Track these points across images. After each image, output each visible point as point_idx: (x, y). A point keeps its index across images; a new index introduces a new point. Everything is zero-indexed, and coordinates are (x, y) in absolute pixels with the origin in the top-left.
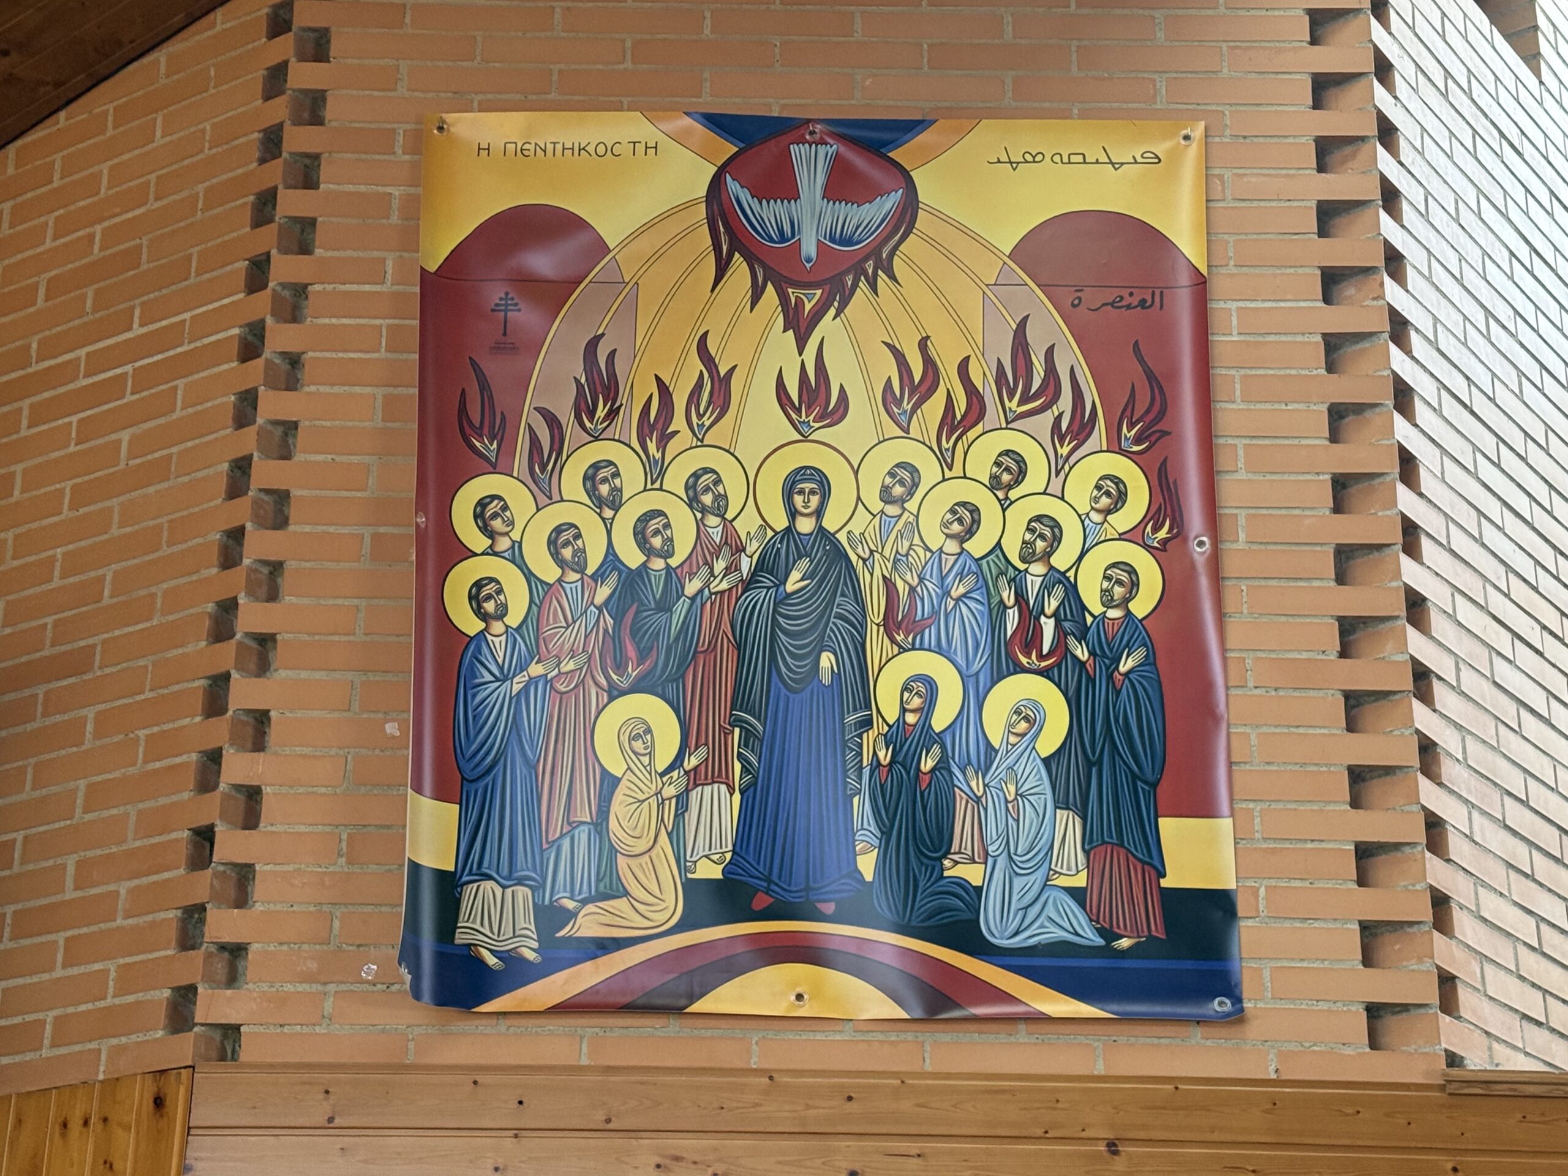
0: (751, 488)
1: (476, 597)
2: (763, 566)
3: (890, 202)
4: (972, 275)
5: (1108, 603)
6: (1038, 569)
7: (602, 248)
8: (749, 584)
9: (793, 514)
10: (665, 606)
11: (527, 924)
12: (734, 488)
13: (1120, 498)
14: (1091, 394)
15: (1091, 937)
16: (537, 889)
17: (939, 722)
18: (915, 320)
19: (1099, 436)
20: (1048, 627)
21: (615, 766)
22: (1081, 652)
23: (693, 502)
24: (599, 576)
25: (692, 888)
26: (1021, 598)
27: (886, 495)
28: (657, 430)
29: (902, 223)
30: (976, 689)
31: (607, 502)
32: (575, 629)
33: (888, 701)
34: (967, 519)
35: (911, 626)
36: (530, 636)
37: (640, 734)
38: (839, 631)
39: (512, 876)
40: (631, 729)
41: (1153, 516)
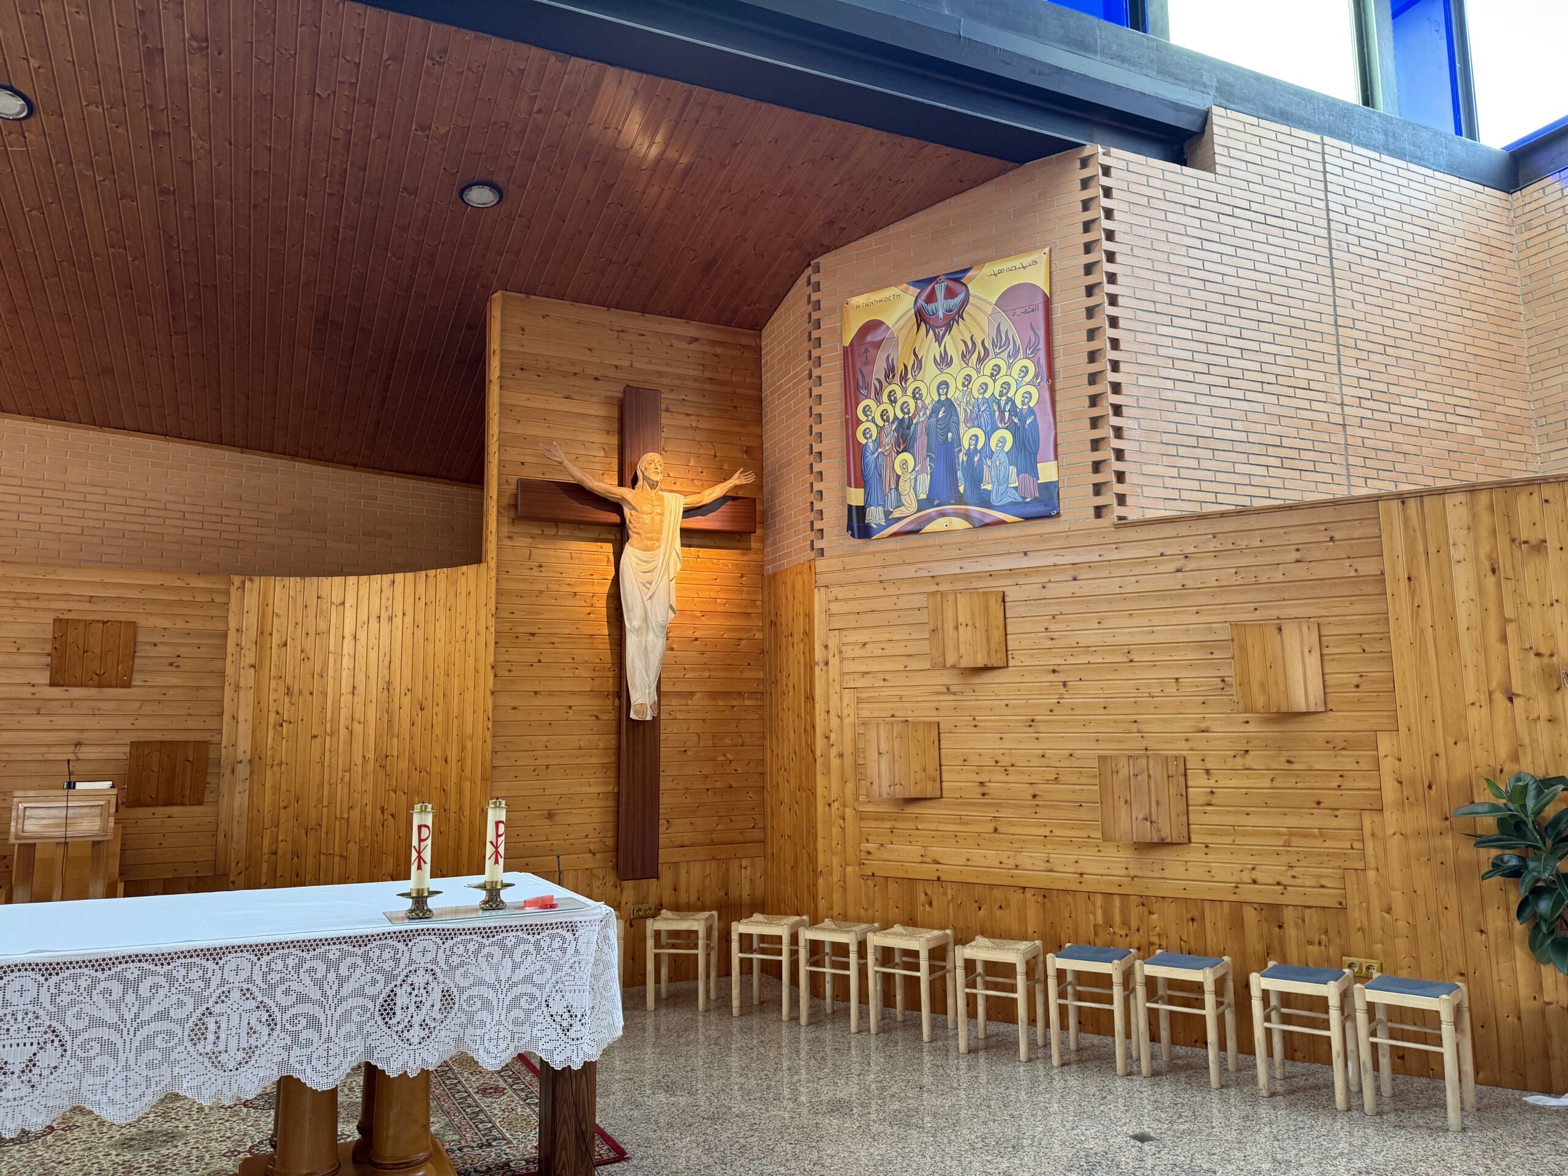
0: (928, 389)
1: (864, 434)
2: (933, 412)
3: (961, 297)
4: (985, 313)
5: (1023, 404)
6: (1004, 398)
7: (888, 328)
8: (930, 417)
9: (939, 395)
10: (909, 428)
11: (882, 516)
12: (924, 391)
13: (1027, 372)
14: (1018, 342)
16: (883, 507)
17: (979, 447)
18: (970, 331)
19: (1021, 355)
20: (1007, 414)
21: (899, 473)
22: (1016, 420)
23: (914, 397)
24: (893, 422)
25: (919, 501)
26: (999, 407)
27: (964, 385)
28: (904, 378)
29: (965, 302)
30: (988, 437)
31: (893, 402)
32: (889, 440)
33: (965, 443)
34: (984, 387)
35: (970, 422)
36: (878, 442)
37: (905, 463)
38: (953, 426)
39: (878, 506)
40: (902, 462)
41: (1035, 376)
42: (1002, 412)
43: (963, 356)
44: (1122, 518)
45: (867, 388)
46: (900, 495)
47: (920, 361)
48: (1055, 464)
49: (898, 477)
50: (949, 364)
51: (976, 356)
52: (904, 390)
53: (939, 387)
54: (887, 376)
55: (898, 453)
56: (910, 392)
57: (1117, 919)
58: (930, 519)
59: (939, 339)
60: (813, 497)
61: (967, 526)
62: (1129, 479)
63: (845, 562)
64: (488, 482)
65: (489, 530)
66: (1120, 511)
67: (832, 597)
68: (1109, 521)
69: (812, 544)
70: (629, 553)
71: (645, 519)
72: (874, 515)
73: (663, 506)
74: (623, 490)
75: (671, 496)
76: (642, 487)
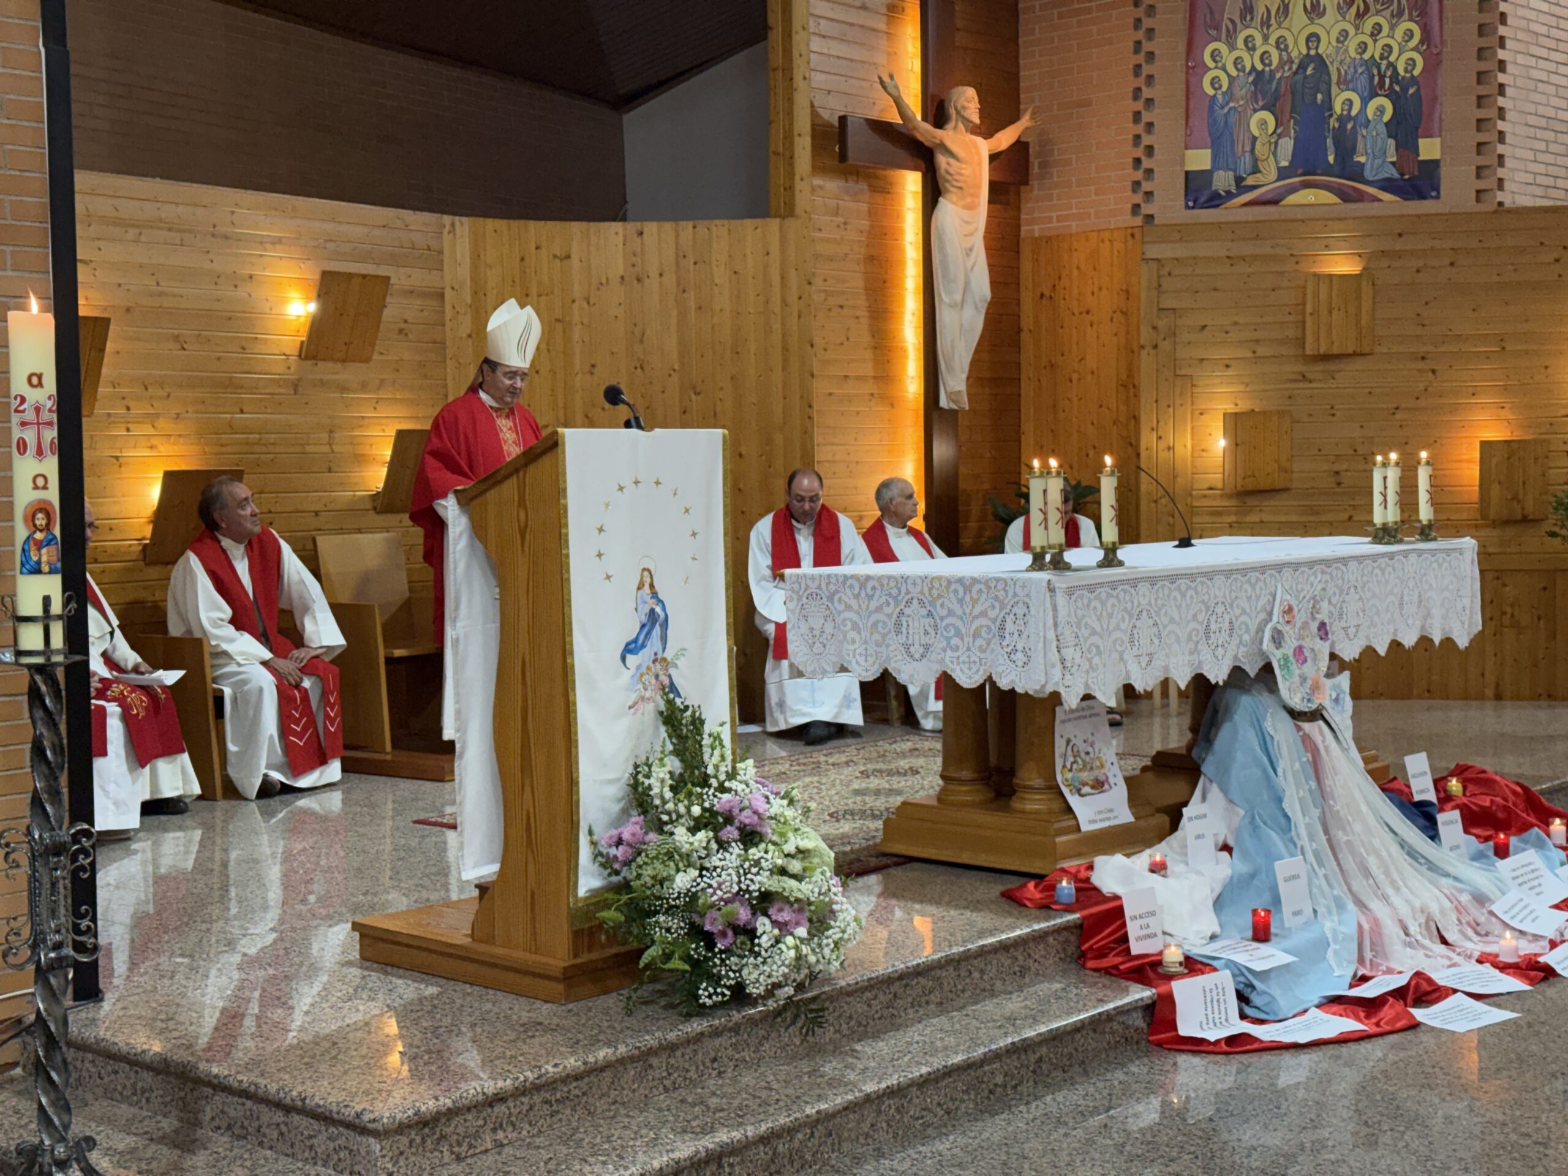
1: (1212, 84)
2: (1300, 67)
6: (1385, 62)
8: (1296, 73)
9: (1309, 48)
10: (1270, 82)
11: (1233, 182)
12: (1290, 42)
13: (1411, 37)
14: (1404, 1)
15: (1396, 175)
16: (1235, 171)
17: (1354, 112)
20: (1387, 81)
21: (1256, 133)
22: (1397, 88)
23: (1278, 47)
25: (1280, 170)
26: (1379, 72)
28: (1266, 23)
30: (1365, 102)
31: (1251, 49)
32: (1243, 91)
33: (1337, 108)
34: (1363, 47)
35: (1345, 83)
36: (1229, 94)
37: (1263, 123)
38: (1323, 86)
39: (1227, 169)
40: (1261, 122)
41: (1422, 42)
42: (1382, 77)
43: (1339, 7)
44: (1501, 204)
45: (1217, 28)
46: (1255, 160)
47: (1286, 7)
48: (1437, 140)
49: (1255, 139)
50: (1322, 14)
51: (1353, 10)
52: (1266, 38)
53: (1308, 40)
54: (1243, 17)
55: (1255, 111)
56: (1272, 40)
58: (1293, 189)
60: (1139, 153)
61: (1336, 200)
62: (1508, 163)
63: (1182, 232)
64: (790, 113)
65: (797, 177)
66: (1500, 196)
67: (1165, 272)
68: (1488, 207)
69: (1136, 208)
70: (947, 210)
71: (967, 171)
72: (1222, 181)
73: (979, 154)
74: (939, 132)
75: (979, 140)
76: (955, 128)
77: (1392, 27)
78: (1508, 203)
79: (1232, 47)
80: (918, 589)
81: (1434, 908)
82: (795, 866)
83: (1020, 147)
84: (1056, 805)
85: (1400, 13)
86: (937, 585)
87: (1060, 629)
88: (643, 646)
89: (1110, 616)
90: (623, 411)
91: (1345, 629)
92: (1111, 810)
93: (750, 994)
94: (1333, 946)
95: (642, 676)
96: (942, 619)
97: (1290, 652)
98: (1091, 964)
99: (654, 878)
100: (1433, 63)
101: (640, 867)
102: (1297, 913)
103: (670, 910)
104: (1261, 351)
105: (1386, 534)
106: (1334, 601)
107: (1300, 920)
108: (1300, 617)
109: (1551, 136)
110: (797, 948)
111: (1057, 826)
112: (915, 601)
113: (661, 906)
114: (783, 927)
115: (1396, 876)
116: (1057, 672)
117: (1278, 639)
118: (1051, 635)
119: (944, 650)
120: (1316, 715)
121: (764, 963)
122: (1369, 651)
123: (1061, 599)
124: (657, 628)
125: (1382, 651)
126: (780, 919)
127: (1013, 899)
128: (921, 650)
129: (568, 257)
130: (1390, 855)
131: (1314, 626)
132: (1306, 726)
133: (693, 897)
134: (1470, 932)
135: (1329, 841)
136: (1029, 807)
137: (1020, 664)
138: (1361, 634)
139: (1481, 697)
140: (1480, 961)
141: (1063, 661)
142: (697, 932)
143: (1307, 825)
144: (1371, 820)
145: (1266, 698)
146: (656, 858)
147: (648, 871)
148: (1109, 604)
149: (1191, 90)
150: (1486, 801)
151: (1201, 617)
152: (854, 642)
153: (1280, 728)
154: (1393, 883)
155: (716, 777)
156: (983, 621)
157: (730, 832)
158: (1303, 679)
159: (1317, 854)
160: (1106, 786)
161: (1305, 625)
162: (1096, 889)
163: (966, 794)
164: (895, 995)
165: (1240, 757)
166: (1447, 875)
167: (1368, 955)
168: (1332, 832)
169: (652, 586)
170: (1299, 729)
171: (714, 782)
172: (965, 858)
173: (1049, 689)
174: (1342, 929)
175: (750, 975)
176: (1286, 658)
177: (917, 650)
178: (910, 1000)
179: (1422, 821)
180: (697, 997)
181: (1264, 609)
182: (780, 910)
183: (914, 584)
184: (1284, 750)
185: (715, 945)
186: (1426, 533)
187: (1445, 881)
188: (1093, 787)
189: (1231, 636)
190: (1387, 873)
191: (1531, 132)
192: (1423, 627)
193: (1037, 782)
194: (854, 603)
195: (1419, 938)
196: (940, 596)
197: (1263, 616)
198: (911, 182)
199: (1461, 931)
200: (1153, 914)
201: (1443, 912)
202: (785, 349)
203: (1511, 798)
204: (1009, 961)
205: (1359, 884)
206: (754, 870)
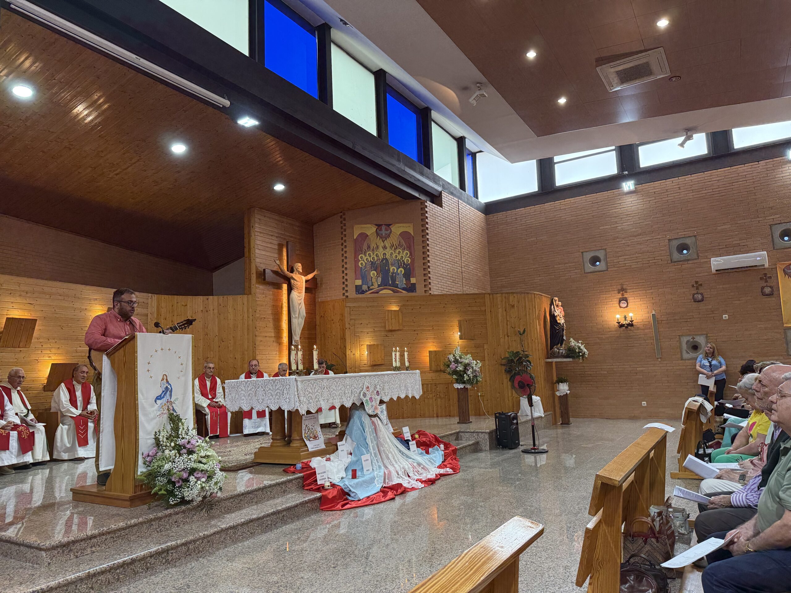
3: (389, 231)
4: (396, 237)
5: (407, 262)
6: (402, 260)
7: (367, 236)
8: (381, 262)
9: (384, 256)
10: (375, 264)
11: (367, 288)
12: (379, 255)
13: (407, 254)
14: (405, 246)
15: (406, 287)
17: (395, 272)
18: (392, 241)
19: (406, 250)
22: (405, 266)
23: (376, 256)
24: (370, 262)
25: (378, 285)
26: (400, 262)
27: (390, 255)
28: (373, 250)
29: (391, 232)
30: (397, 269)
31: (370, 256)
32: (368, 267)
33: (391, 270)
34: (396, 256)
35: (392, 265)
36: (365, 267)
37: (374, 274)
38: (388, 266)
39: (366, 285)
40: (373, 273)
41: (410, 255)
42: (401, 264)
43: (390, 247)
44: (430, 294)
45: (362, 251)
46: (372, 283)
47: (378, 247)
48: (415, 279)
49: (372, 277)
50: (386, 248)
51: (394, 248)
52: (373, 254)
53: (383, 254)
54: (368, 249)
55: (372, 271)
56: (375, 254)
57: (429, 390)
58: (382, 290)
59: (383, 241)
60: (344, 280)
61: (392, 292)
62: (432, 284)
63: (355, 300)
64: (250, 269)
65: (252, 284)
66: (430, 292)
67: (351, 310)
68: (428, 294)
69: (344, 294)
70: (294, 294)
71: (299, 284)
72: (365, 287)
73: (302, 280)
74: (291, 274)
75: (303, 277)
76: (296, 273)
77: (403, 252)
78: (432, 293)
79: (366, 256)
80: (261, 383)
81: (406, 467)
82: (204, 460)
83: (314, 278)
84: (303, 444)
85: (404, 249)
86: (266, 381)
87: (299, 392)
88: (163, 397)
89: (315, 388)
90: (160, 329)
91: (385, 393)
92: (318, 445)
93: (186, 500)
94: (376, 479)
95: (162, 406)
96: (267, 391)
97: (368, 399)
98: (306, 488)
99: (158, 466)
100: (413, 260)
101: (154, 463)
102: (367, 470)
103: (163, 475)
104: (376, 329)
105: (396, 369)
106: (381, 385)
107: (369, 472)
108: (371, 389)
109: (442, 278)
110: (201, 484)
111: (301, 450)
112: (260, 387)
113: (160, 474)
114: (198, 479)
115: (396, 458)
116: (297, 404)
117: (365, 395)
118: (296, 393)
119: (268, 400)
120: (376, 416)
121: (191, 490)
122: (391, 399)
123: (299, 383)
124: (168, 393)
125: (395, 399)
126: (197, 476)
127: (286, 472)
128: (262, 400)
129: (186, 305)
130: (395, 453)
131: (375, 392)
132: (373, 419)
133: (170, 471)
134: (416, 474)
135: (379, 450)
136: (295, 445)
137: (288, 402)
138: (389, 395)
139: (434, 417)
140: (416, 481)
141: (300, 401)
142: (170, 482)
143: (373, 446)
144: (390, 443)
145: (363, 412)
146: (159, 460)
147: (157, 464)
148: (314, 385)
149: (356, 266)
150: (424, 439)
151: (342, 389)
152: (243, 400)
153: (366, 420)
154: (395, 460)
155: (181, 435)
156: (279, 391)
157: (184, 451)
158: (372, 406)
159: (375, 454)
160: (317, 438)
161: (373, 392)
162: (311, 467)
163: (279, 443)
164: (241, 500)
165: (355, 428)
166: (411, 458)
167: (387, 481)
168: (380, 447)
169: (167, 380)
170: (371, 420)
171: (181, 436)
172: (276, 462)
173: (295, 409)
174: (380, 474)
175: (186, 494)
176: (367, 400)
177: (261, 401)
178: (246, 501)
179: (407, 445)
180: (169, 502)
181: (361, 387)
182: (198, 474)
183: (260, 382)
184: (367, 426)
185: (175, 485)
186: (407, 369)
187: (410, 460)
188: (313, 438)
189: (352, 394)
190: (394, 458)
191: (437, 277)
192: (406, 393)
193: (298, 438)
194: (243, 388)
195: (402, 475)
196: (267, 385)
197: (361, 389)
198: (285, 286)
199: (414, 473)
200: (325, 472)
201: (409, 468)
202: (248, 329)
203: (431, 438)
204: (280, 489)
205: (386, 461)
206: (189, 461)
